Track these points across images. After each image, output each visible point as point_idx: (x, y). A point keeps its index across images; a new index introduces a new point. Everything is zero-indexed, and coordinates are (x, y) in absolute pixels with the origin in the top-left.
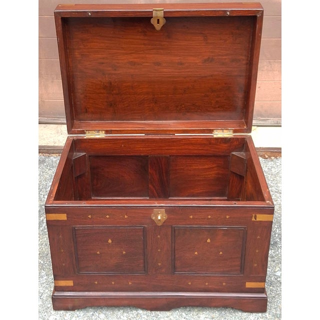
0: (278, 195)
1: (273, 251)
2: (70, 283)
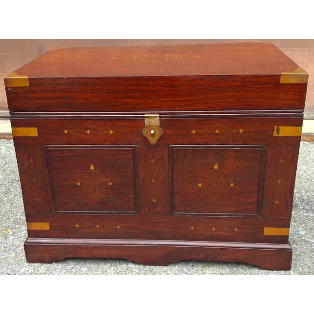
2: (46, 226)
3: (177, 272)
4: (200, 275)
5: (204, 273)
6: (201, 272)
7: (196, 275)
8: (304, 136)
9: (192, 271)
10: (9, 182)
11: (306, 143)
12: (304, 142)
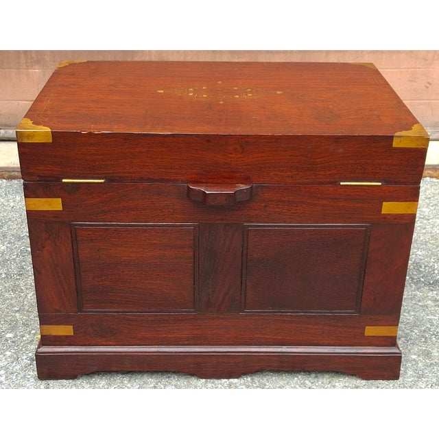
0: (425, 221)
1: (435, 292)
3: (297, 386)
4: (328, 390)
5: (334, 387)
6: (329, 386)
7: (323, 390)
8: (430, 169)
9: (317, 384)
10: (17, 255)
11: (435, 180)
12: (432, 180)
